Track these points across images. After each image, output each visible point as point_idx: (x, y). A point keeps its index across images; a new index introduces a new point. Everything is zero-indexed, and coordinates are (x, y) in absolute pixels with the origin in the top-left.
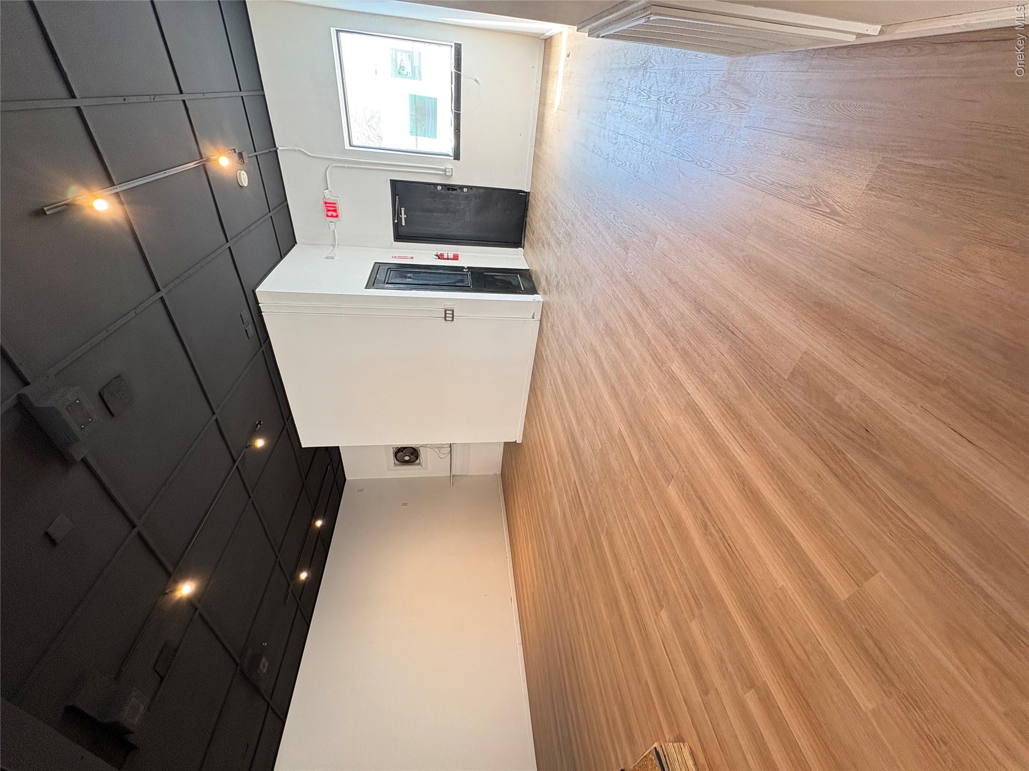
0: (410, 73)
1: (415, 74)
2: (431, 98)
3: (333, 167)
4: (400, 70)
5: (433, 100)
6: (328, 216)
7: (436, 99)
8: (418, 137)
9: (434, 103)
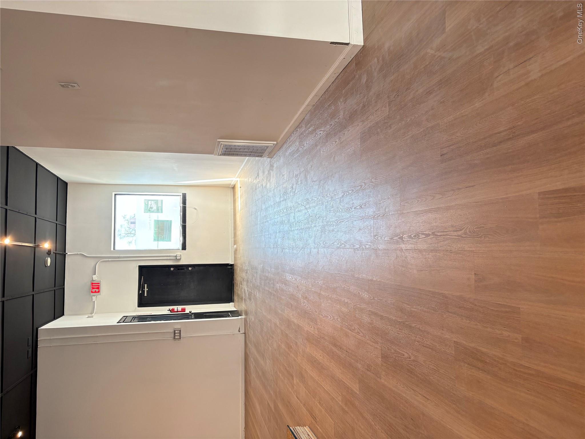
0: (155, 210)
1: (159, 210)
2: (168, 221)
3: (101, 262)
4: (149, 209)
5: (170, 222)
6: (92, 292)
7: (171, 221)
8: (159, 242)
9: (169, 223)
